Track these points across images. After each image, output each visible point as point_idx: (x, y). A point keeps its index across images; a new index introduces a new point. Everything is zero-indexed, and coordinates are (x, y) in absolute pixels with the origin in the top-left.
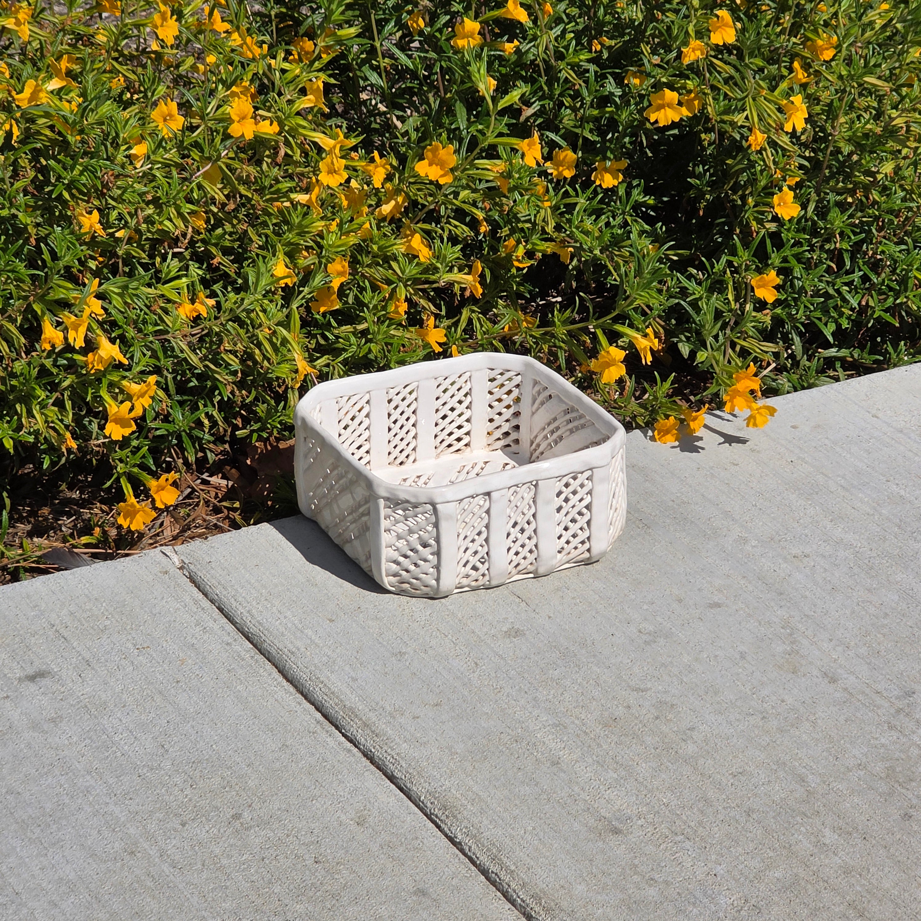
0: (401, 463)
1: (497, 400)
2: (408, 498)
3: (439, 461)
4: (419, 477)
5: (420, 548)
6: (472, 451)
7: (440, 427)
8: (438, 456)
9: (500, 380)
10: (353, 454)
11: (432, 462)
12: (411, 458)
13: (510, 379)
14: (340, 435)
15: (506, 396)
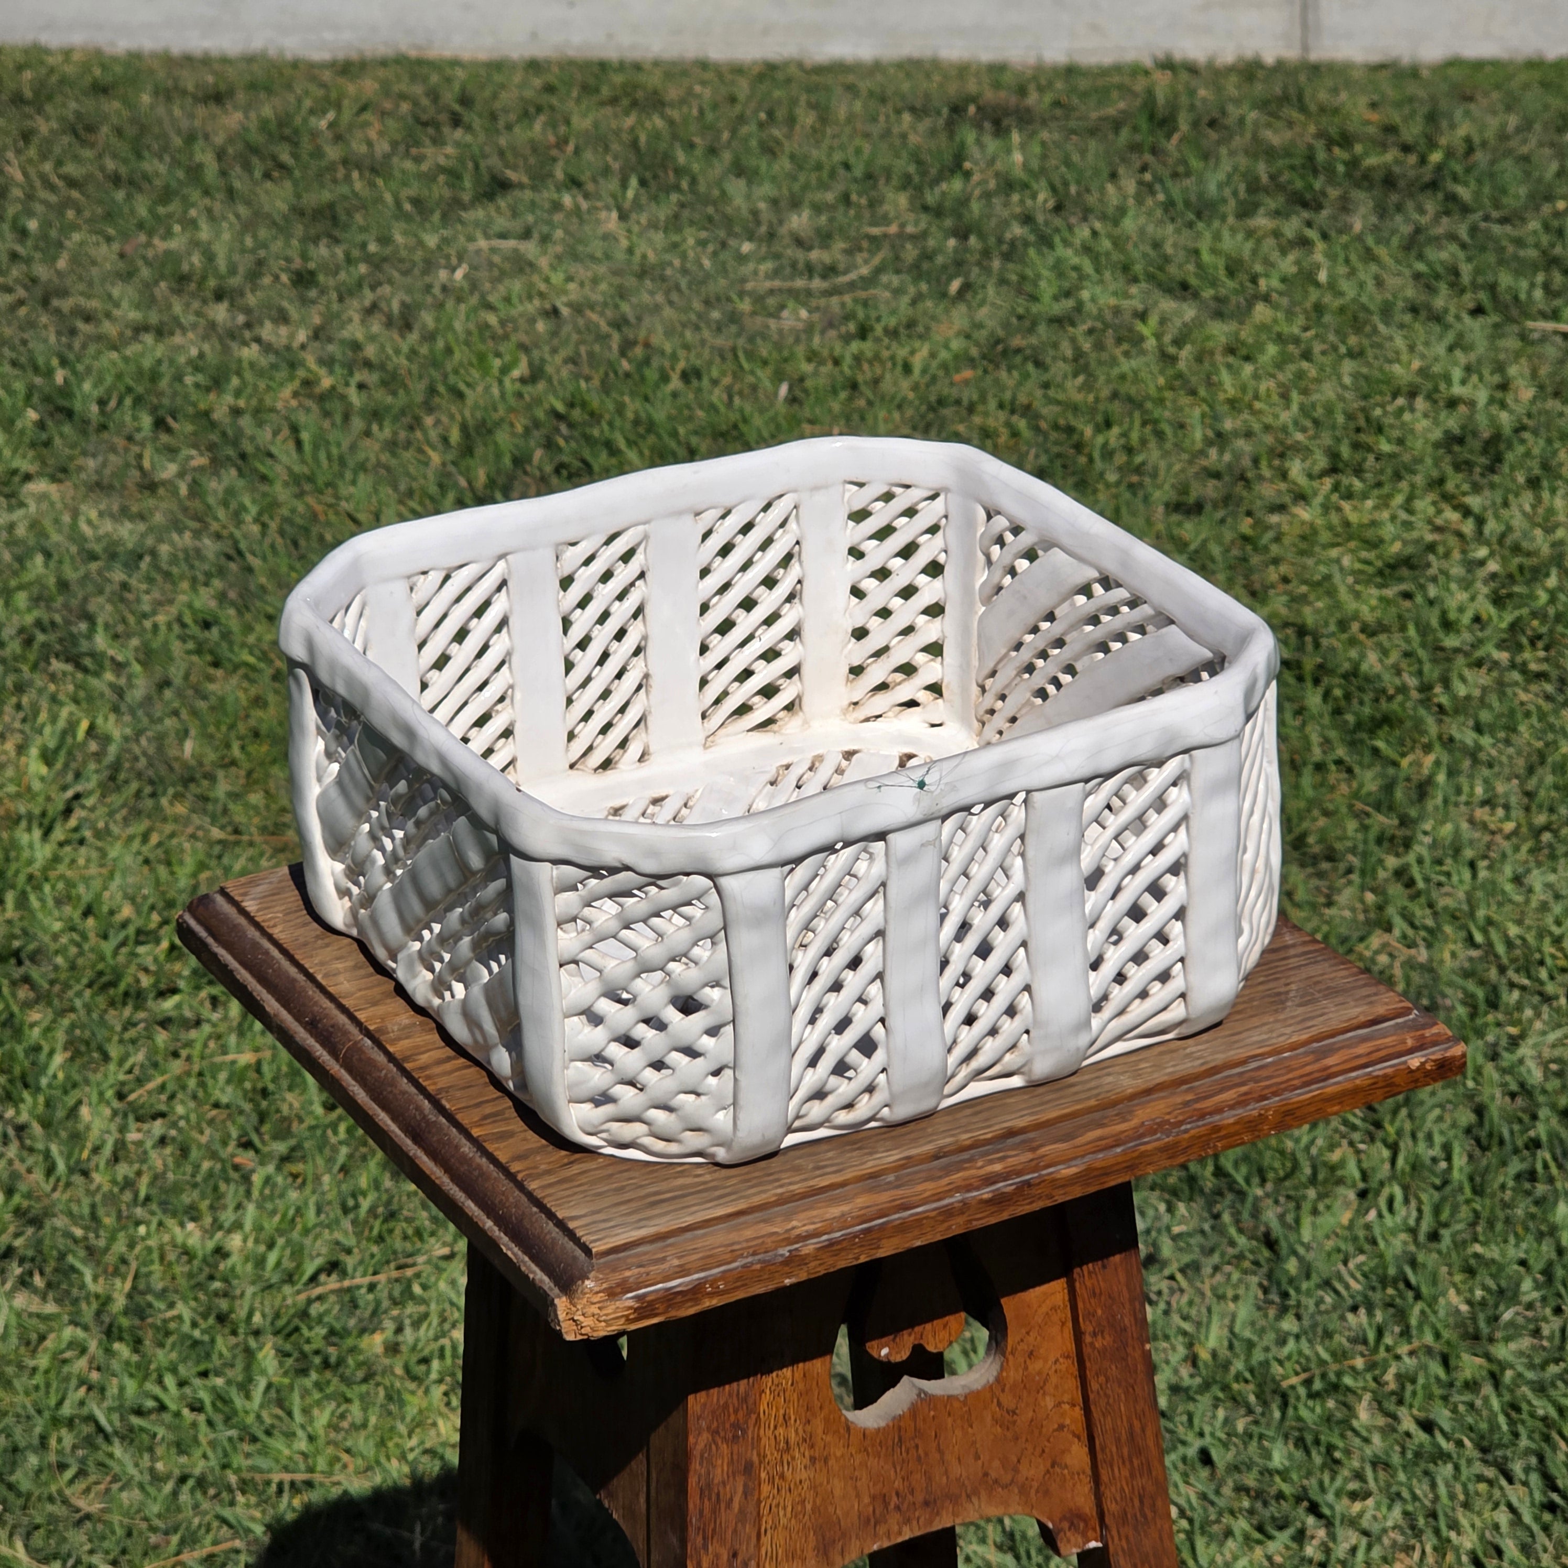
0: (607, 764)
1: (874, 575)
2: (629, 860)
3: (715, 753)
4: (656, 801)
5: (672, 1015)
6: (806, 722)
7: (713, 658)
8: (709, 740)
9: (881, 515)
10: (465, 740)
11: (696, 757)
12: (634, 750)
13: (910, 512)
14: (424, 686)
15: (899, 561)
